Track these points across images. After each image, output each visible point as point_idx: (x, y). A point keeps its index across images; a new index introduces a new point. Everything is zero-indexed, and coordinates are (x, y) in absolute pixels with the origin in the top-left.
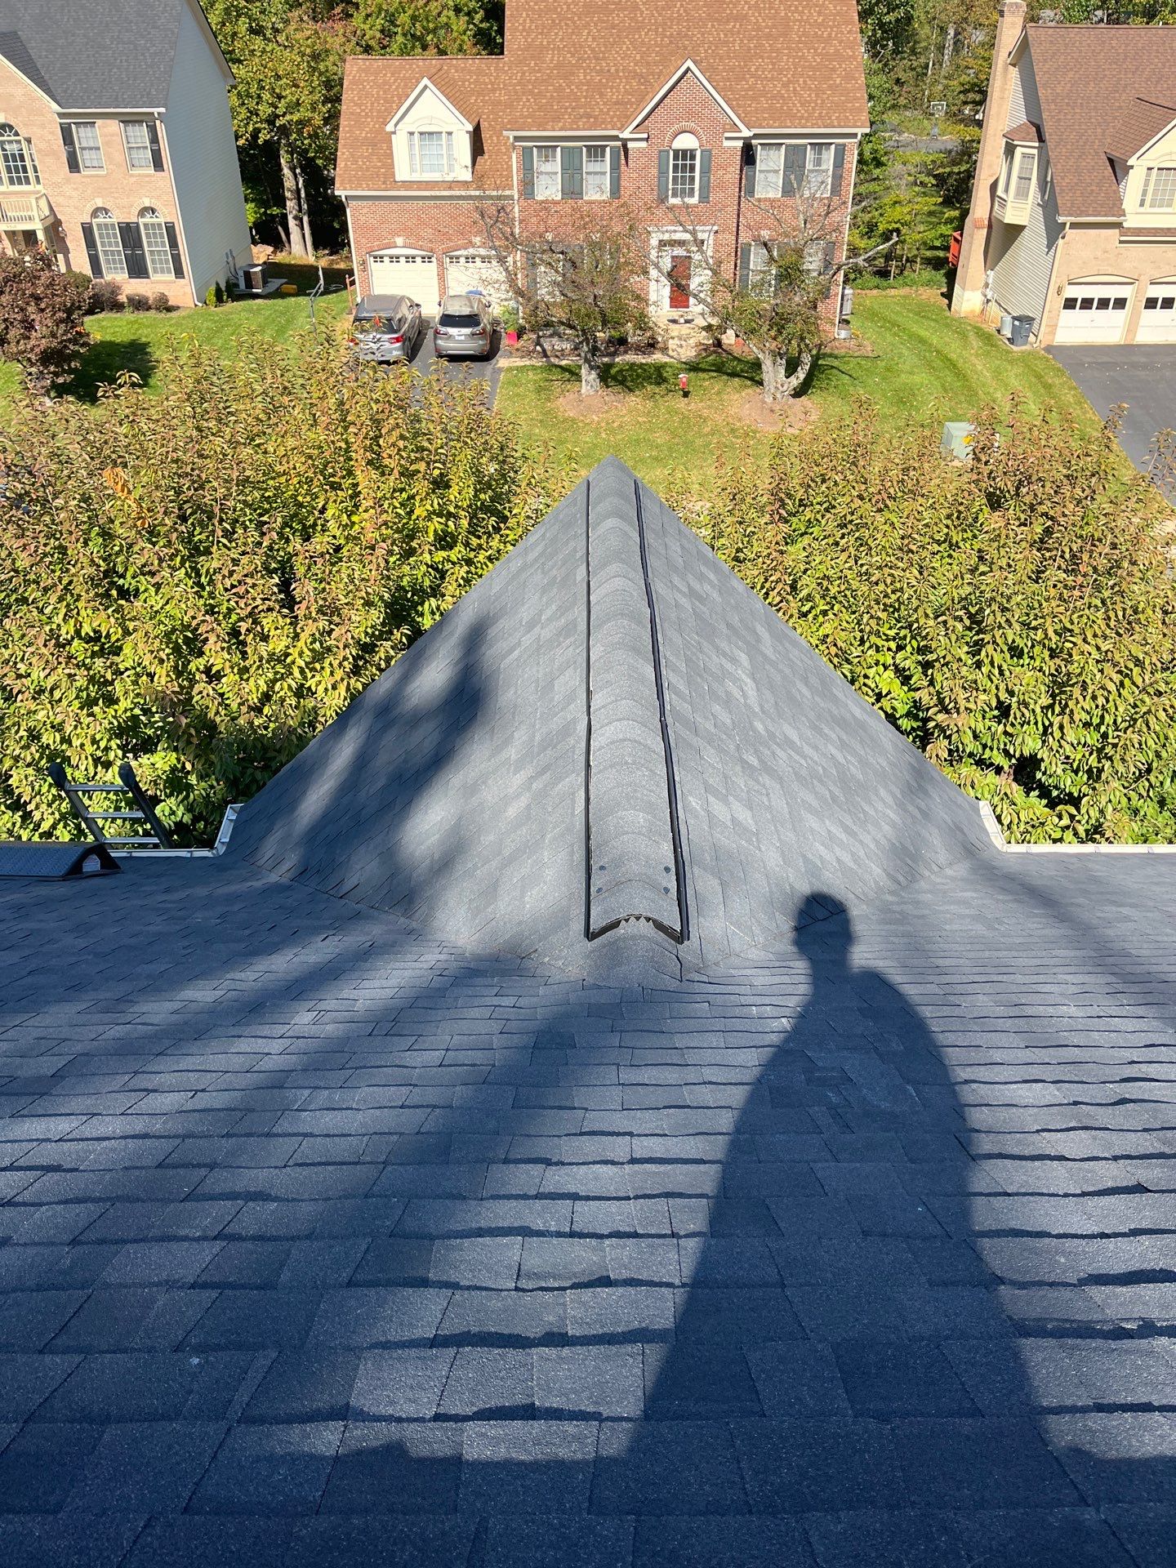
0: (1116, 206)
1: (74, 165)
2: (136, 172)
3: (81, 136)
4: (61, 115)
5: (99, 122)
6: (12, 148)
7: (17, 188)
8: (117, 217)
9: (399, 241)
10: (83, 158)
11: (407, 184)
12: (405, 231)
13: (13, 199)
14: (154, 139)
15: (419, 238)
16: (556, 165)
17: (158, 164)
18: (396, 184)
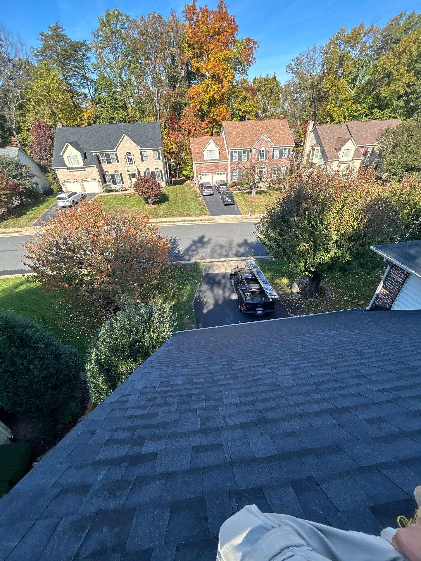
0: (338, 157)
1: (142, 160)
2: (155, 161)
3: (144, 154)
4: (140, 150)
5: (148, 151)
6: (129, 157)
7: (130, 165)
8: (151, 170)
9: (205, 171)
10: (144, 158)
11: (207, 160)
12: (206, 169)
13: (130, 167)
14: (159, 154)
15: (209, 171)
16: (237, 155)
17: (159, 159)
18: (205, 161)
